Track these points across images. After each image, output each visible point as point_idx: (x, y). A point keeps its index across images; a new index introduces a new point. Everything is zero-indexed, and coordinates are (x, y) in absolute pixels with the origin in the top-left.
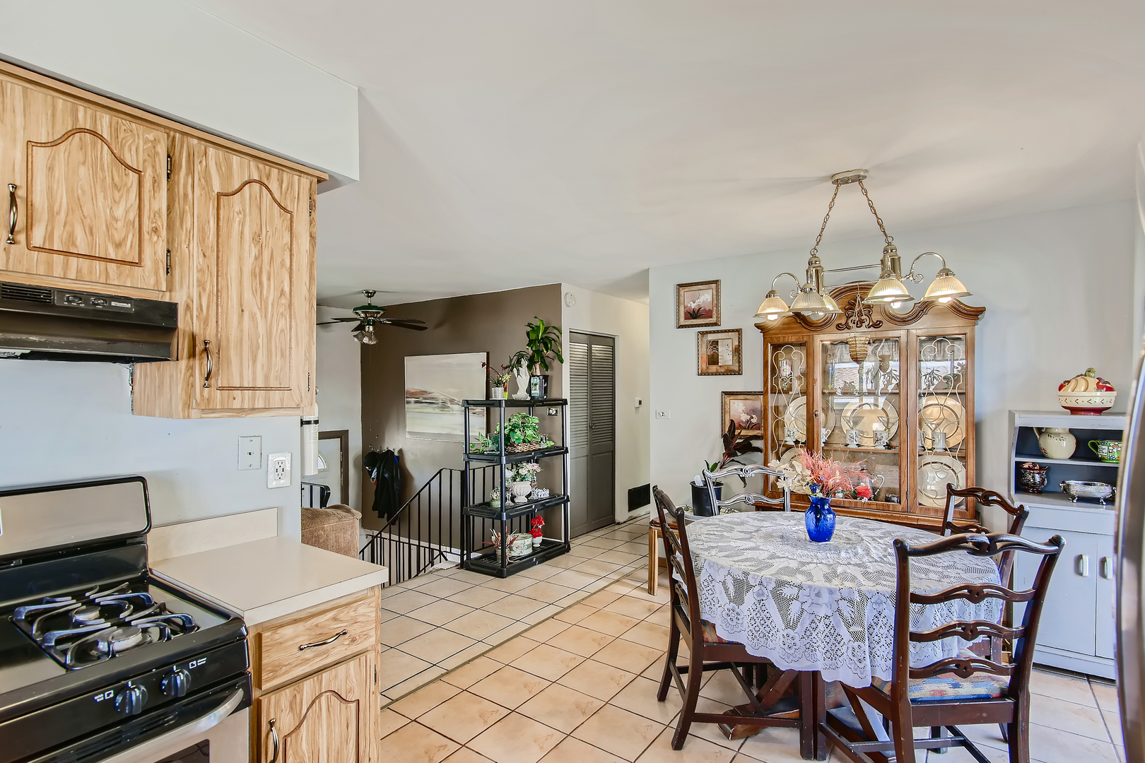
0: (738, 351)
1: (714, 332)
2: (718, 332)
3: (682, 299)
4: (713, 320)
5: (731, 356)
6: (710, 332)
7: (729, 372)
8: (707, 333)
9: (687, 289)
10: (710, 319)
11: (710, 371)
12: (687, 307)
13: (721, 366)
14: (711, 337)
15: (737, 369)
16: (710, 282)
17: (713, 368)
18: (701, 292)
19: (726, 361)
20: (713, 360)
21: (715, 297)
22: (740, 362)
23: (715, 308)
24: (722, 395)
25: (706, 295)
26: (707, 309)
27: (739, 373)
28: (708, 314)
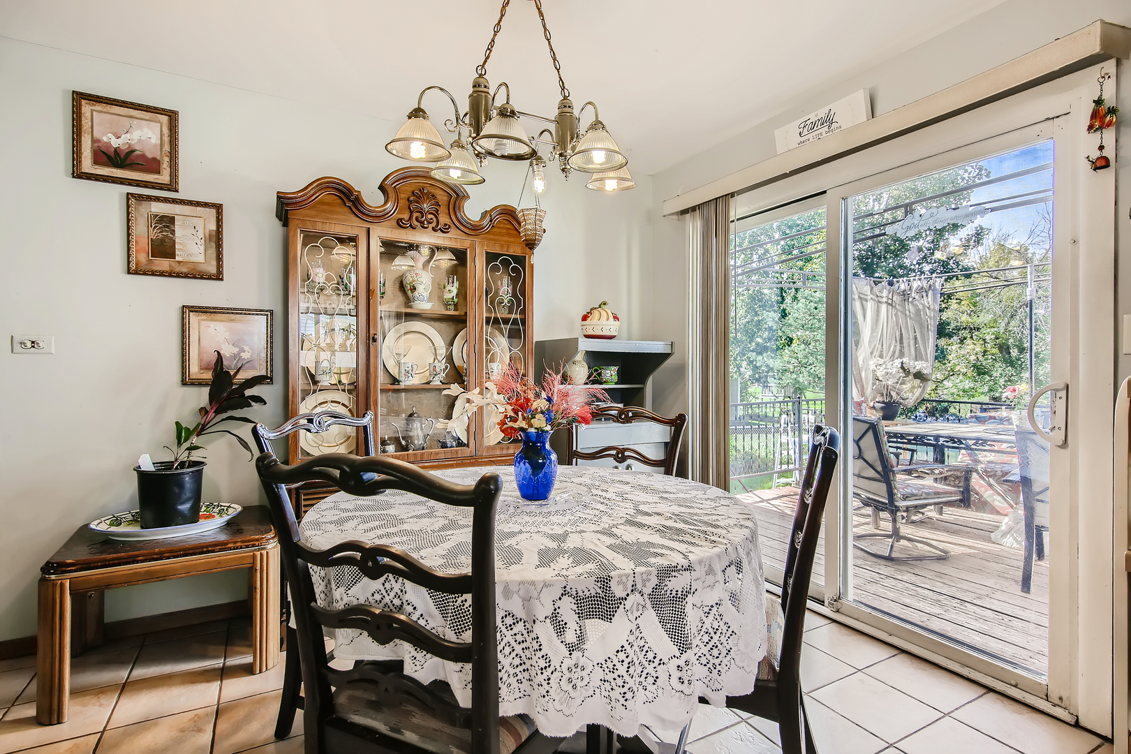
0: (217, 239)
1: (166, 200)
2: (174, 201)
3: (86, 123)
4: (164, 178)
5: (202, 248)
6: (157, 199)
7: (196, 274)
8: (150, 198)
9: (98, 107)
10: (156, 176)
11: (155, 268)
12: (99, 141)
13: (179, 262)
14: (158, 208)
15: (213, 270)
16: (156, 108)
17: (163, 264)
18: (135, 122)
19: (191, 255)
20: (163, 248)
21: (166, 139)
22: (219, 259)
23: (167, 159)
24: (183, 313)
25: (146, 130)
26: (149, 155)
27: (218, 277)
28: (152, 165)
